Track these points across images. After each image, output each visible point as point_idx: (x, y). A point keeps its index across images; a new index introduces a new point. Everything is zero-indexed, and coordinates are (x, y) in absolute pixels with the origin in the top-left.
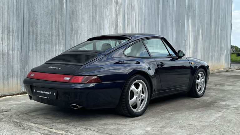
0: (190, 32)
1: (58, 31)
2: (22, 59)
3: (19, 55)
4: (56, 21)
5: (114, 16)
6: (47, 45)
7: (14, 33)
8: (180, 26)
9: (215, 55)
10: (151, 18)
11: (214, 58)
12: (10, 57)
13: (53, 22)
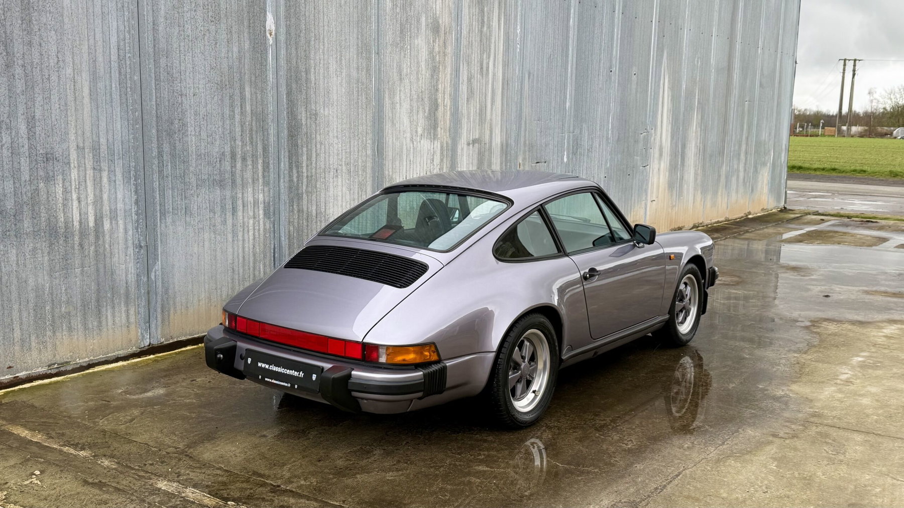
0: (663, 103)
1: (252, 143)
2: (142, 245)
3: (130, 233)
4: (246, 107)
5: (425, 73)
6: (218, 191)
7: (113, 161)
8: (634, 86)
9: (738, 171)
10: (543, 67)
11: (734, 179)
12: (104, 242)
13: (236, 112)
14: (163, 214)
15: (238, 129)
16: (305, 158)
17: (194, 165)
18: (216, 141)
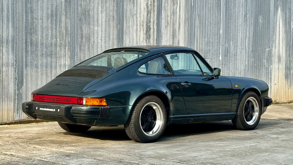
2: (17, 78)
3: (13, 72)
13: (57, 27)
14: (26, 66)
15: (58, 34)
16: (87, 48)
17: (40, 47)
18: (49, 38)
